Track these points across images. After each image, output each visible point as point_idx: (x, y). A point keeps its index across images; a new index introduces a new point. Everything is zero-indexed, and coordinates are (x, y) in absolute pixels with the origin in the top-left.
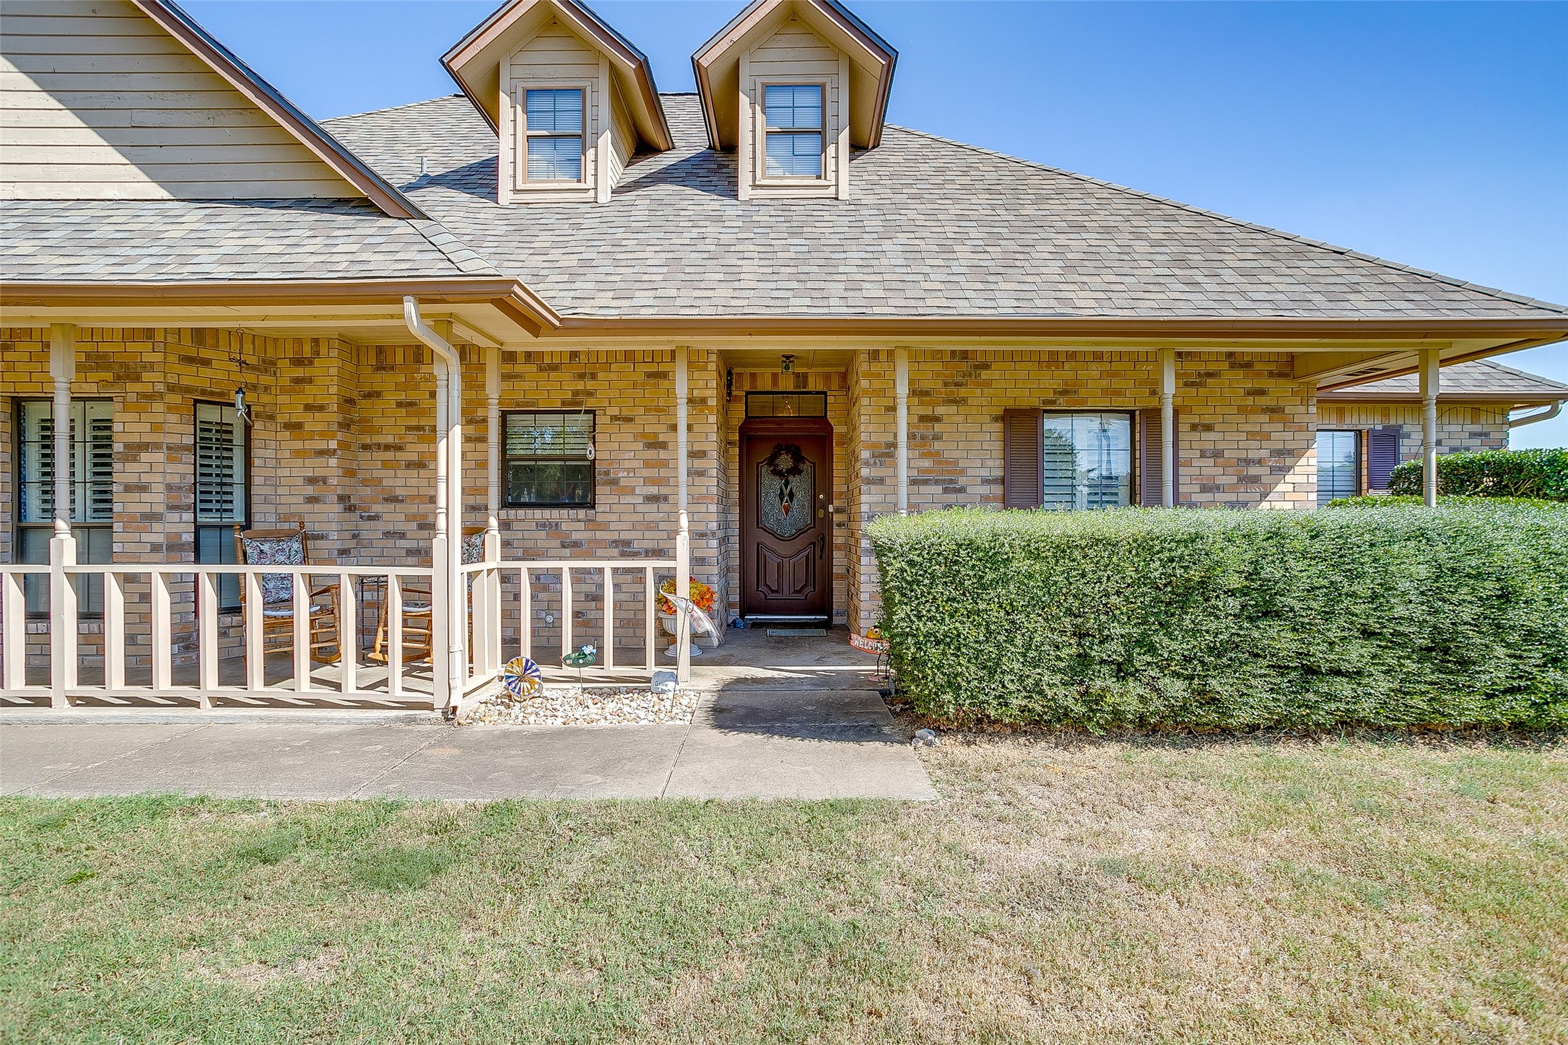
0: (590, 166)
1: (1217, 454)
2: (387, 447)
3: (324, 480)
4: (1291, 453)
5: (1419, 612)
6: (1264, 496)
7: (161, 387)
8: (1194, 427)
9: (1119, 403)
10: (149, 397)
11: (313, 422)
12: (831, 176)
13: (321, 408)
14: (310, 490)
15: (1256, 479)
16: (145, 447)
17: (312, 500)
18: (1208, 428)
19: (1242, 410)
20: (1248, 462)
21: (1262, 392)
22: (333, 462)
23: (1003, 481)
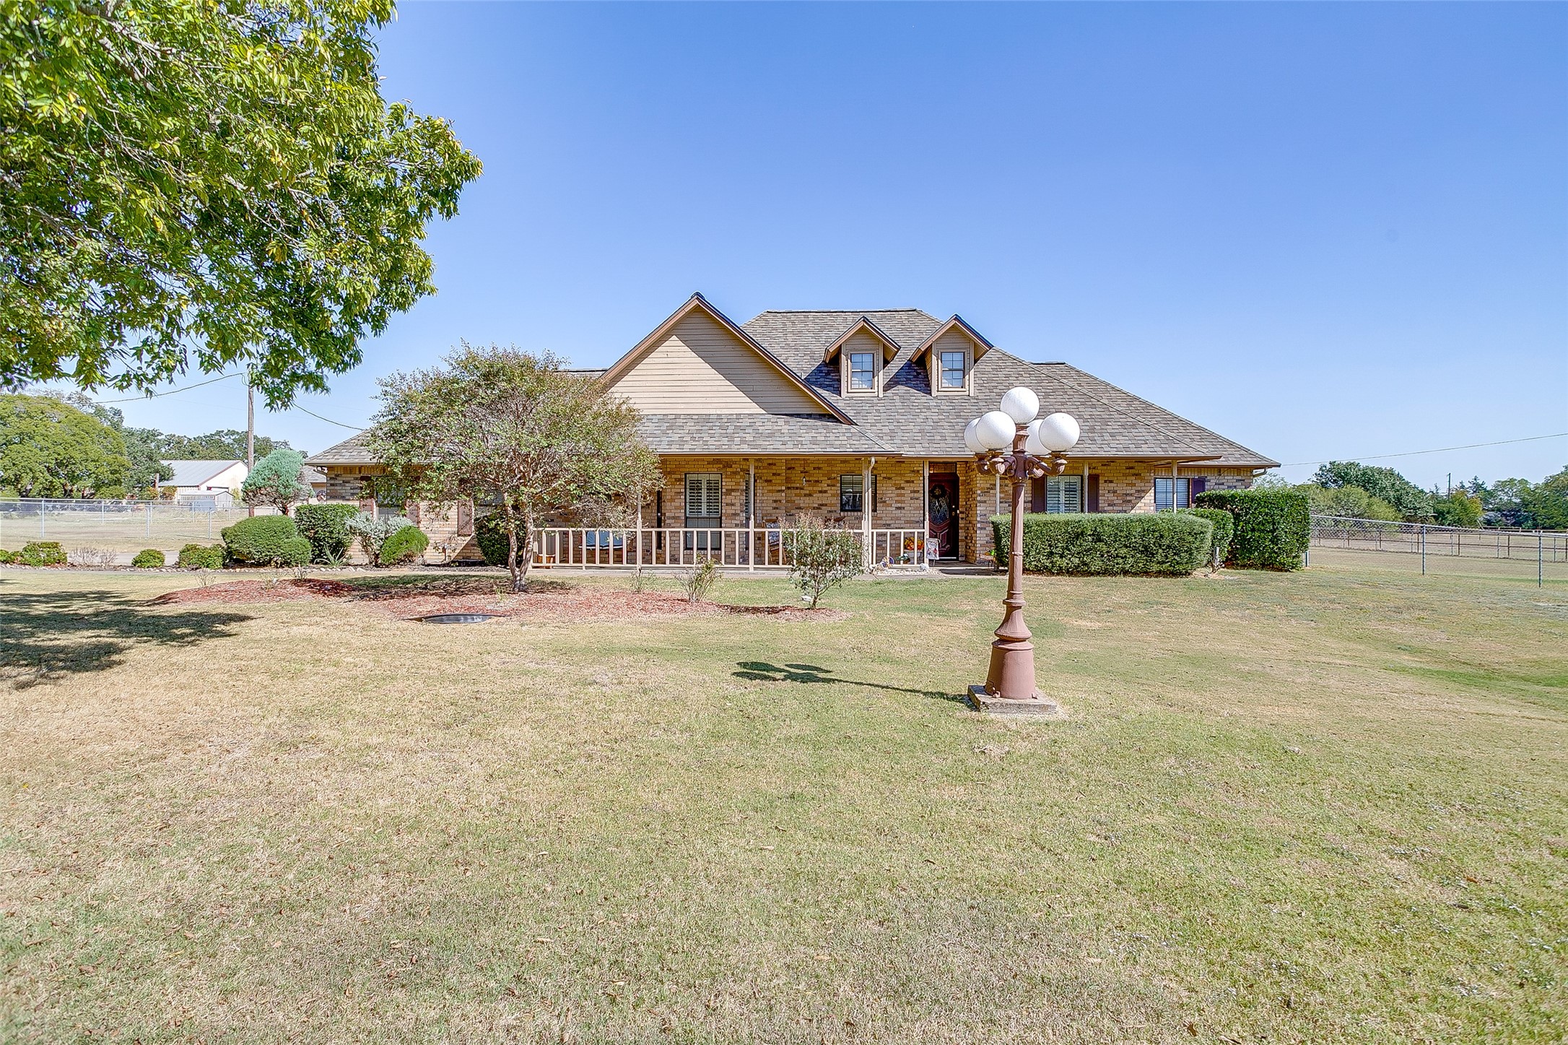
0: (876, 383)
1: (1115, 492)
2: (797, 488)
3: (780, 501)
4: (1143, 491)
5: (1140, 541)
6: (1133, 508)
7: (739, 470)
8: (1105, 481)
9: (1075, 472)
10: (735, 473)
11: (776, 480)
12: (967, 387)
13: (779, 475)
14: (774, 505)
15: (1130, 501)
16: (733, 490)
17: (774, 508)
18: (1111, 482)
19: (1124, 475)
20: (1127, 495)
21: (1132, 468)
22: (783, 494)
23: (1031, 502)
